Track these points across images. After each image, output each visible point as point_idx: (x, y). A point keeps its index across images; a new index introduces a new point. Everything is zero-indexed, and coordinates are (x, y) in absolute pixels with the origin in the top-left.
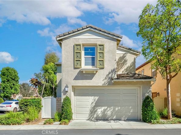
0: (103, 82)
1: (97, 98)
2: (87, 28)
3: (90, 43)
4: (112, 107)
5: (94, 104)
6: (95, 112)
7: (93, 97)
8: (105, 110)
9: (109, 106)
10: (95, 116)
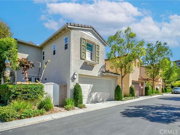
0: (98, 74)
1: (92, 85)
2: (91, 28)
3: (91, 40)
4: (100, 93)
5: (90, 91)
6: (91, 97)
7: (90, 85)
8: (97, 95)
9: (99, 92)
10: (91, 100)
